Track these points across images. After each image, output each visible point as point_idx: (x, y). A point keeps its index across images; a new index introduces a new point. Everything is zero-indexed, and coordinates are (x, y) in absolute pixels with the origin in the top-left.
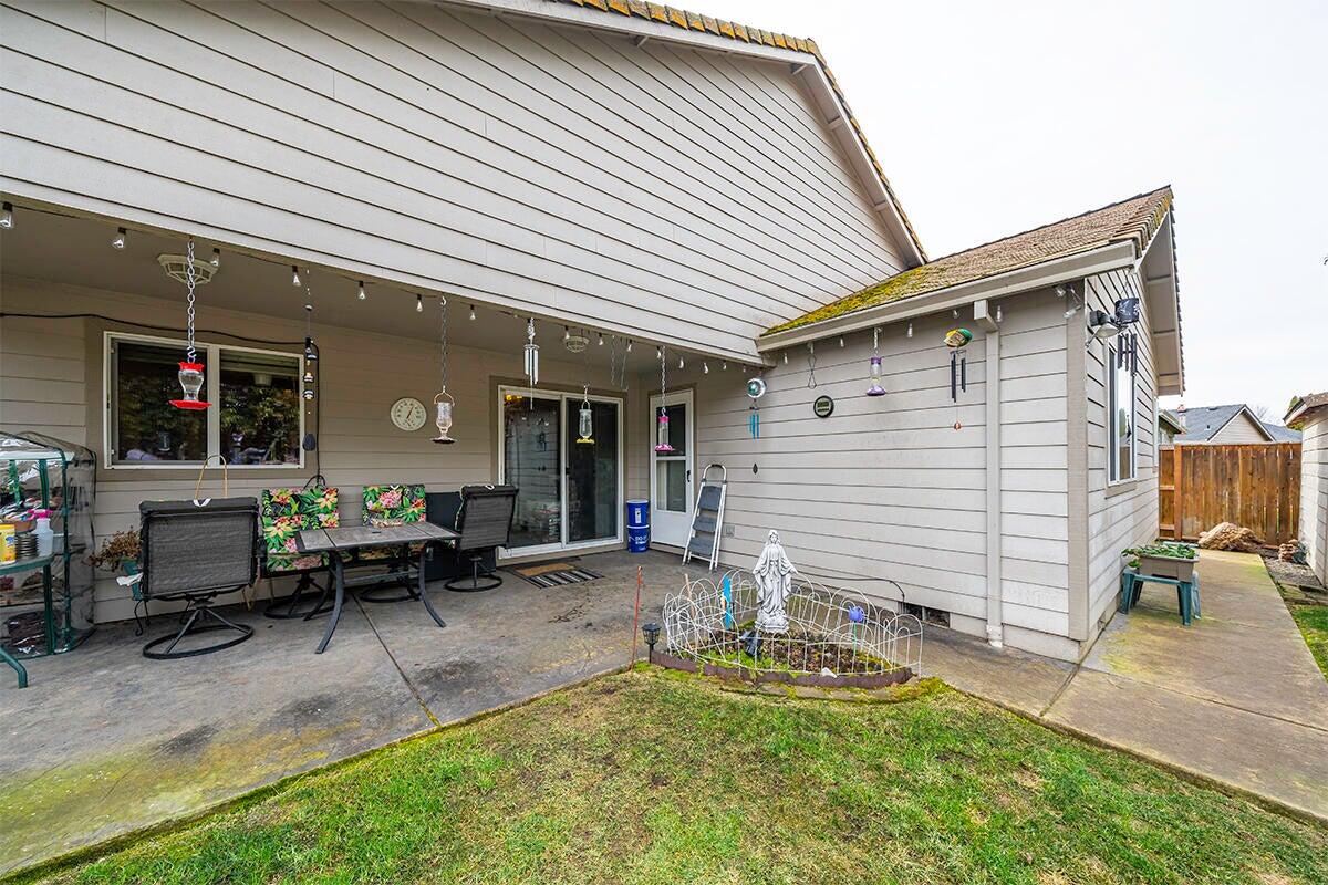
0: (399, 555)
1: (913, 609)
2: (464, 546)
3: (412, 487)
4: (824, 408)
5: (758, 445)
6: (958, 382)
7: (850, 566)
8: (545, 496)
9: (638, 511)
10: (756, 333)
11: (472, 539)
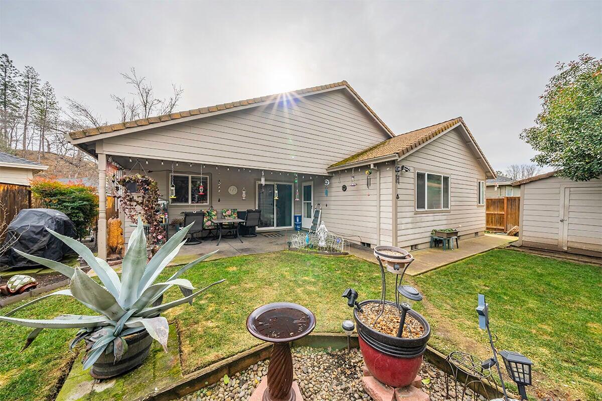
0: (232, 226)
1: (364, 243)
2: (247, 225)
3: (234, 210)
4: (344, 188)
5: (328, 198)
6: (368, 184)
7: (350, 233)
8: (270, 213)
9: (297, 218)
10: (326, 167)
11: (249, 224)
